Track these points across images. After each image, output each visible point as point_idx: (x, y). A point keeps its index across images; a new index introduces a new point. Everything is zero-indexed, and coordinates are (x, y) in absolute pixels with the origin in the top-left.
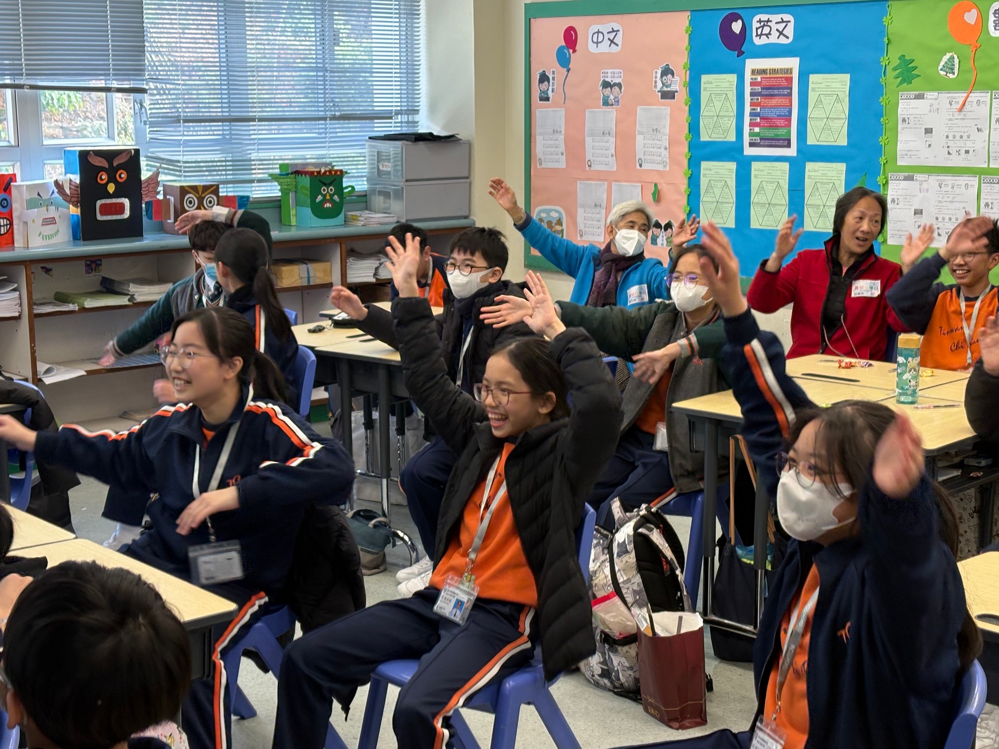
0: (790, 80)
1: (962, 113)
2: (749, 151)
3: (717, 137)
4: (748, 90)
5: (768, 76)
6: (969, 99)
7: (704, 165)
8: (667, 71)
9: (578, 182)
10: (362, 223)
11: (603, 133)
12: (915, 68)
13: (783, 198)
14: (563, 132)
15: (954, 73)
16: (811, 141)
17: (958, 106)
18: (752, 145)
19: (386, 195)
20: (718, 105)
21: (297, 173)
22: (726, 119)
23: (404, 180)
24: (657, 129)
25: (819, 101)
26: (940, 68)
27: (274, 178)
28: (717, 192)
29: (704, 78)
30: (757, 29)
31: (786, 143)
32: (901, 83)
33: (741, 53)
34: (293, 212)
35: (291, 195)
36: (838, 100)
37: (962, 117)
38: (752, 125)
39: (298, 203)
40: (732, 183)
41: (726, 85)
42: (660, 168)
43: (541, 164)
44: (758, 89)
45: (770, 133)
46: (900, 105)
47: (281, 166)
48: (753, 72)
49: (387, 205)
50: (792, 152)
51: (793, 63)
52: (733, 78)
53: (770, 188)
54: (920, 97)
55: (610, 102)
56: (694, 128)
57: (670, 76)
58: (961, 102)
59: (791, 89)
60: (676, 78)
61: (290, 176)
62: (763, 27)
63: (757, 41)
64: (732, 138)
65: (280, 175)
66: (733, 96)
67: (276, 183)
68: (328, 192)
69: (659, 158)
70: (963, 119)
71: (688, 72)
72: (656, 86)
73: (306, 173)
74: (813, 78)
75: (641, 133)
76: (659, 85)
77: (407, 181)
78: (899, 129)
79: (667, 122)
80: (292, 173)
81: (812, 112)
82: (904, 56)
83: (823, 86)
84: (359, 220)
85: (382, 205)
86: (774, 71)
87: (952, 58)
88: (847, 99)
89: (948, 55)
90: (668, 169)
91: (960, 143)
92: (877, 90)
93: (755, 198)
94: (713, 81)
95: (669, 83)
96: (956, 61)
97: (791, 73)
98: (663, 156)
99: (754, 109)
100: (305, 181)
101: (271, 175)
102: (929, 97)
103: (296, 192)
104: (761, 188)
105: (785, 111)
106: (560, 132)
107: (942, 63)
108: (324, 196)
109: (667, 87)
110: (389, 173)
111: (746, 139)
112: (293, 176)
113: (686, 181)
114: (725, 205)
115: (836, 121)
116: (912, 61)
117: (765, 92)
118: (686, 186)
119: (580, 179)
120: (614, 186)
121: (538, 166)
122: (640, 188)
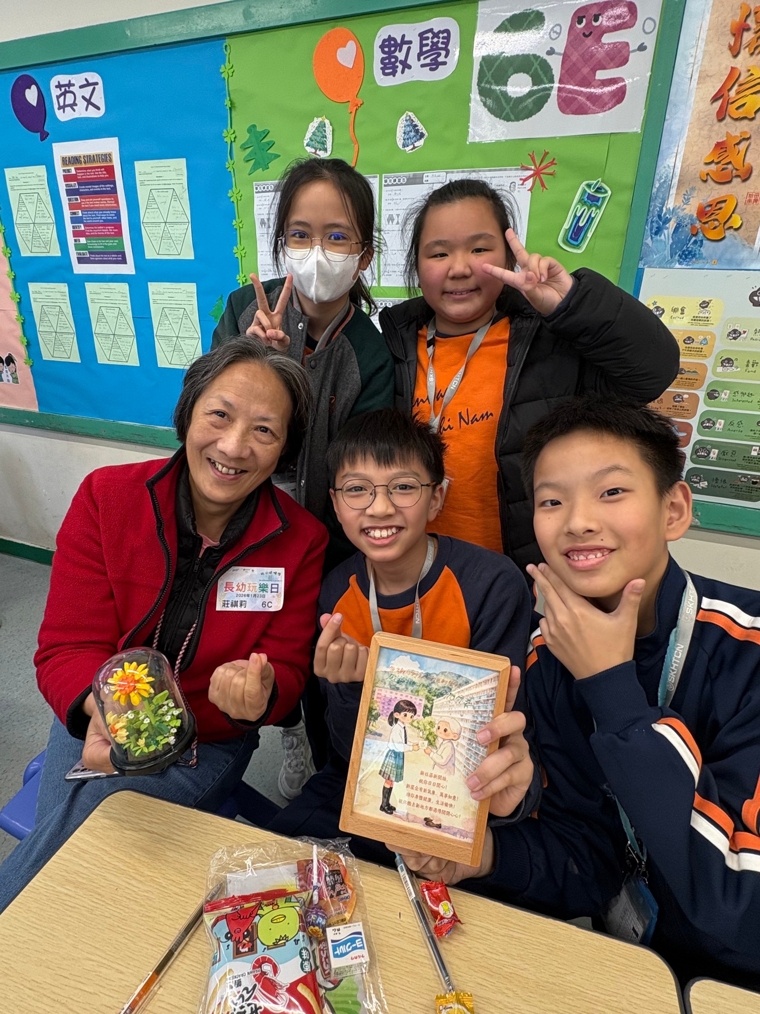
0: (110, 170)
2: (79, 269)
3: (38, 252)
4: (62, 186)
5: (83, 166)
7: (31, 287)
12: (271, 144)
13: (128, 328)
15: (325, 150)
16: (150, 254)
18: (81, 260)
20: (31, 208)
22: (45, 227)
25: (151, 199)
26: (306, 142)
29: (8, 173)
30: (58, 97)
31: (120, 257)
32: (254, 168)
33: (44, 135)
36: (175, 196)
38: (76, 234)
40: (67, 308)
41: (35, 181)
44: (74, 185)
45: (100, 245)
46: (256, 201)
48: (66, 161)
50: (128, 269)
51: (109, 146)
52: (41, 170)
53: (110, 315)
56: (10, 240)
59: (114, 183)
62: (64, 94)
63: (63, 116)
64: (56, 252)
66: (46, 196)
74: (139, 166)
78: (258, 235)
81: (146, 216)
82: (254, 126)
83: (153, 177)
86: (90, 158)
87: (322, 126)
88: (186, 195)
89: (316, 122)
92: (224, 180)
93: (96, 328)
94: (19, 176)
96: (329, 129)
97: (111, 161)
99: (74, 213)
104: (101, 316)
105: (111, 215)
107: (309, 135)
111: (73, 255)
113: (17, 308)
114: (64, 335)
115: (176, 226)
116: (266, 133)
117: (83, 189)
118: (17, 313)
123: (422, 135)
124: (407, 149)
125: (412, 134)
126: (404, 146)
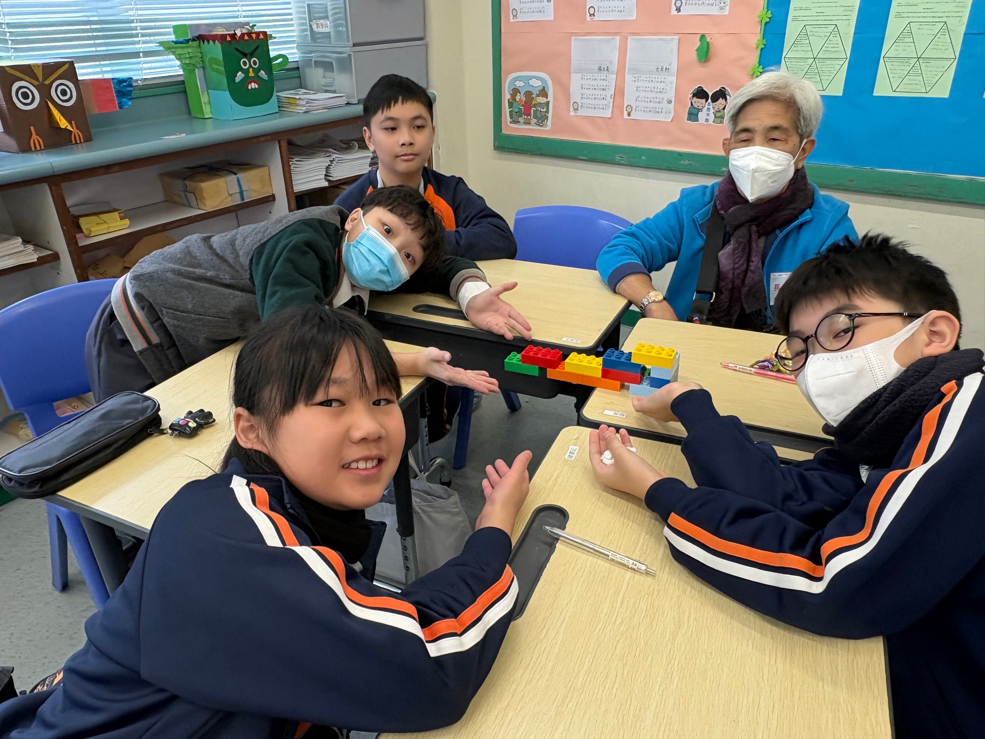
9: (573, 38)
10: (304, 108)
13: (949, 48)
19: (327, 66)
21: (201, 38)
23: (351, 43)
27: (169, 47)
28: (817, 43)
34: (204, 99)
35: (198, 72)
39: (209, 86)
40: (849, 29)
42: (713, 11)
43: (515, 16)
47: (176, 28)
49: (330, 80)
53: (925, 32)
61: (190, 43)
65: (176, 43)
67: (173, 57)
68: (250, 66)
73: (214, 38)
77: (354, 45)
80: (193, 40)
84: (297, 105)
85: (324, 81)
93: (890, 51)
100: (215, 50)
101: (161, 43)
103: (203, 67)
104: (905, 33)
108: (246, 72)
110: (327, 35)
112: (196, 43)
114: (828, 62)
118: (759, 37)
119: (576, 34)
120: (631, 42)
121: (512, 20)
122: (674, 45)
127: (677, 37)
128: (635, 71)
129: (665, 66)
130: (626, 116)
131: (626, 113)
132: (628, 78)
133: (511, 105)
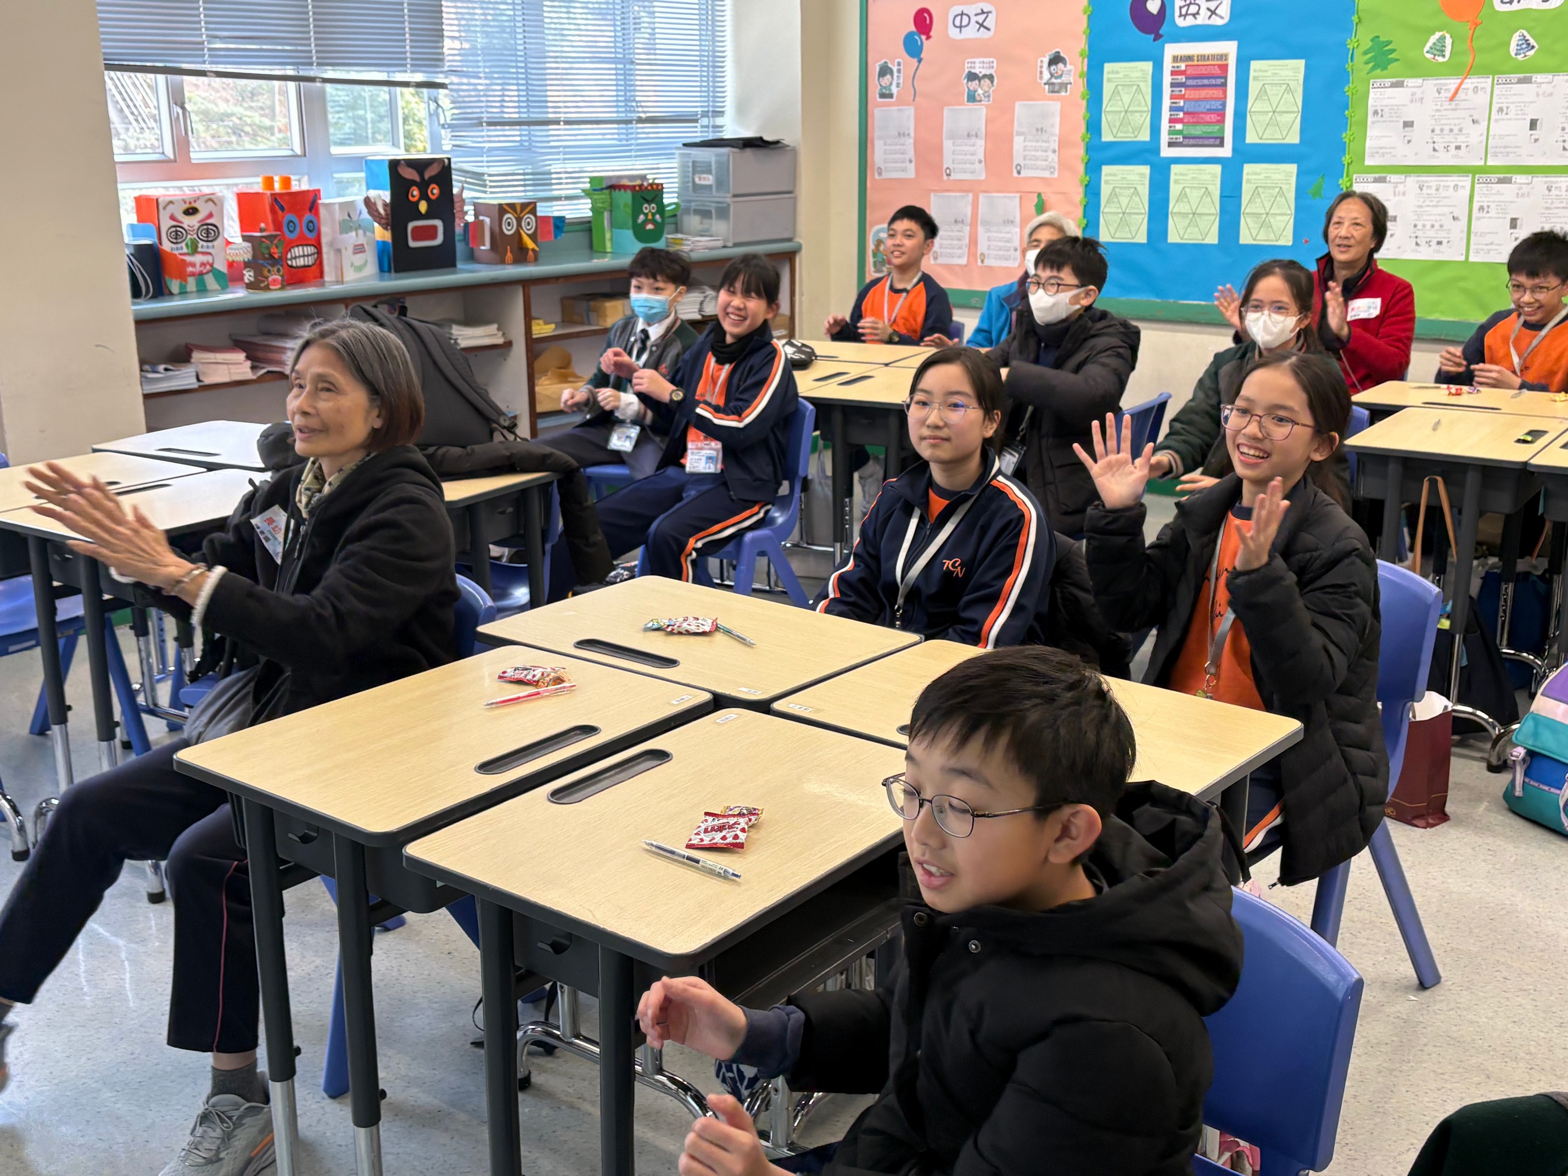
0: (1224, 68)
1: (1453, 103)
2: (1166, 152)
3: (1125, 136)
4: (1167, 79)
5: (1195, 63)
6: (1463, 86)
7: (1106, 169)
8: (1056, 60)
9: (932, 195)
10: (689, 248)
11: (968, 135)
12: (1393, 51)
13: (1212, 207)
14: (912, 134)
15: (1444, 56)
16: (1251, 139)
17: (1450, 95)
18: (1171, 144)
19: (706, 214)
20: (1127, 99)
21: (614, 187)
22: (1138, 115)
23: (730, 195)
24: (1042, 129)
25: (1263, 92)
26: (1425, 50)
27: (585, 193)
28: (1124, 201)
29: (1108, 67)
30: (1181, 7)
31: (1218, 142)
32: (1373, 69)
33: (1158, 37)
34: (608, 236)
35: (605, 214)
36: (1288, 90)
37: (1453, 106)
38: (1171, 121)
39: (615, 225)
40: (1144, 190)
41: (1139, 74)
42: (1046, 174)
43: (880, 174)
44: (1182, 79)
45: (1198, 130)
46: (1371, 95)
47: (592, 180)
48: (1175, 59)
49: (706, 226)
51: (1229, 48)
52: (1148, 66)
53: (1194, 196)
54: (1399, 85)
55: (978, 98)
56: (1094, 126)
57: (1061, 65)
58: (1453, 91)
59: (1226, 78)
60: (1069, 67)
61: (602, 191)
62: (1189, 5)
63: (1180, 22)
64: (1145, 136)
65: (592, 190)
66: (1147, 88)
67: (588, 201)
68: (649, 210)
69: (1046, 163)
70: (1455, 110)
71: (1086, 60)
72: (1041, 78)
73: (625, 187)
74: (1255, 65)
75: (1019, 134)
76: (1046, 76)
77: (735, 196)
78: (1369, 123)
79: (1057, 120)
80: (605, 188)
81: (1253, 104)
82: (1378, 37)
83: (1269, 74)
84: (683, 245)
85: (700, 227)
86: (1203, 57)
87: (1443, 39)
88: (1300, 89)
89: (1438, 35)
90: (1056, 175)
91: (1448, 138)
92: (1342, 77)
94: (1120, 70)
95: (1060, 73)
96: (1449, 41)
97: (1226, 59)
98: (1050, 159)
99: (1175, 103)
100: (625, 198)
101: (583, 191)
102: (1410, 85)
103: (611, 210)
104: (1183, 195)
105: (1216, 105)
106: (909, 135)
107: (1429, 44)
108: (646, 215)
109: (1056, 78)
110: (709, 187)
111: (1164, 138)
112: (607, 192)
113: (1081, 190)
114: (1133, 216)
115: (1285, 115)
116: (1389, 43)
117: (1190, 82)
118: (1082, 196)
119: (935, 191)
120: (982, 198)
121: (877, 177)
122: (1018, 200)
123: (1533, 47)
124: (1519, 57)
125: (1524, 46)
126: (1516, 54)
127: (1018, 195)
128: (986, 223)
129: (1011, 218)
130: (979, 263)
131: (979, 261)
132: (981, 230)
133: (875, 255)
